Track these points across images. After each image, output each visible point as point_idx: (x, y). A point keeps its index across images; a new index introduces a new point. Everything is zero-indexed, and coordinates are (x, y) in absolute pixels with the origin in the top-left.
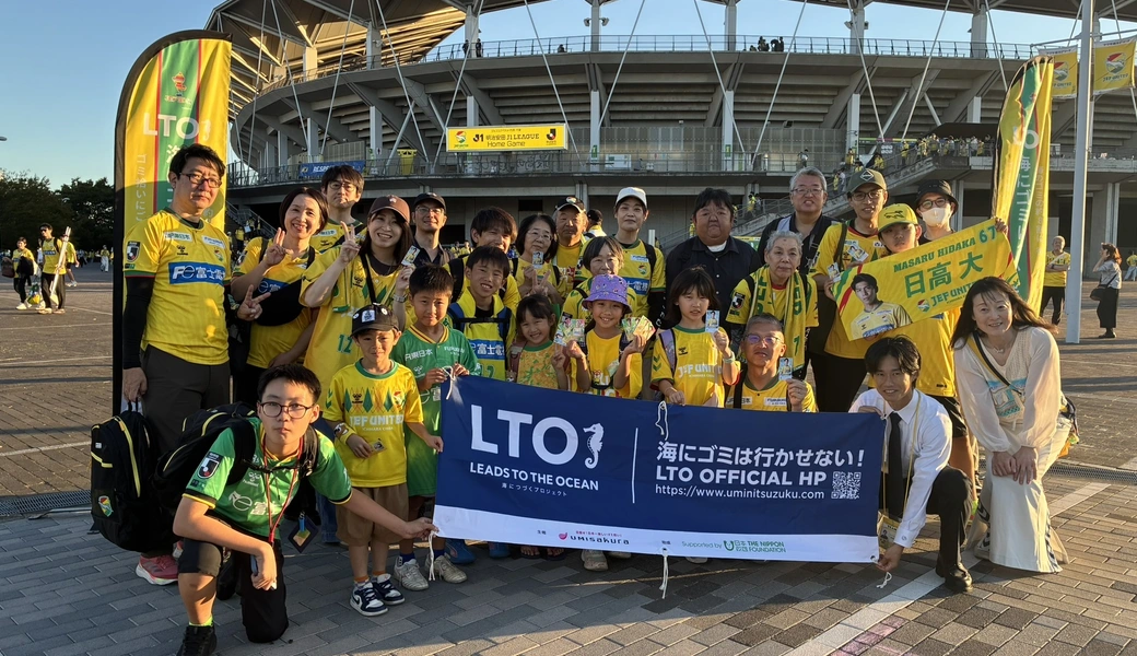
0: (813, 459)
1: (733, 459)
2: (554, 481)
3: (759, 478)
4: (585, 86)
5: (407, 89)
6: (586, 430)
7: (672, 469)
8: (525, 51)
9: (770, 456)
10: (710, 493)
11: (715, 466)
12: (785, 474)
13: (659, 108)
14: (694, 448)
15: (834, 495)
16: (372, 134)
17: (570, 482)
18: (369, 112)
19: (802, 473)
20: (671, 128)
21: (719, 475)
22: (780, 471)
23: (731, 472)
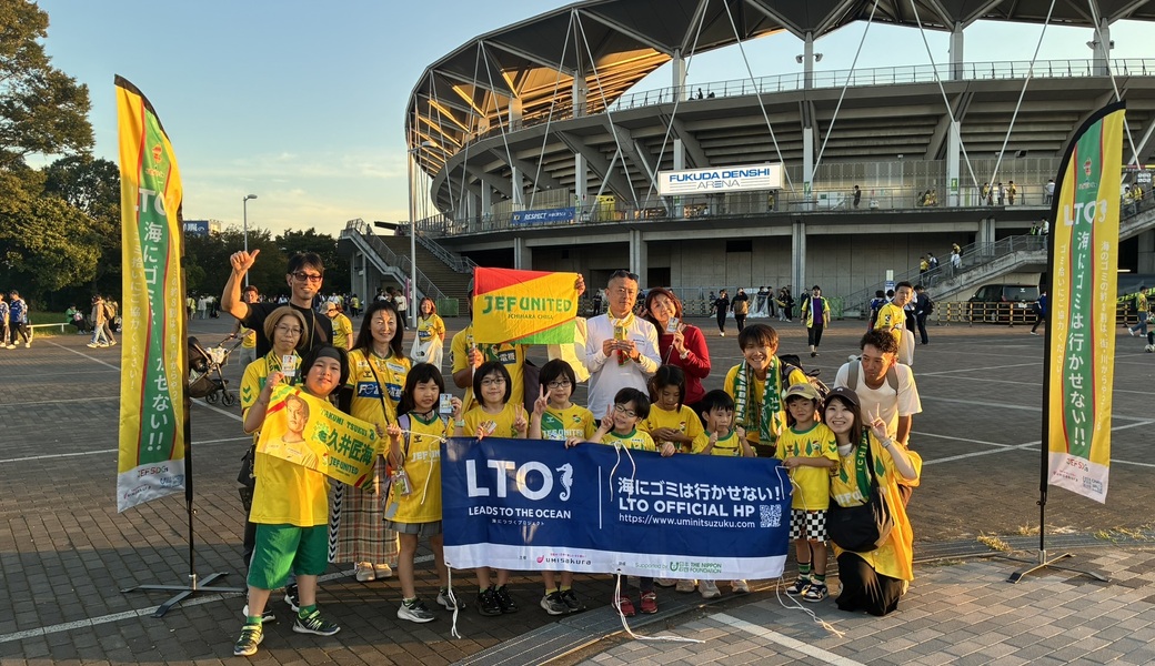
0: (741, 494)
1: (678, 492)
2: (534, 514)
3: (701, 509)
4: (798, 124)
5: (616, 135)
6: (558, 470)
7: (631, 501)
8: (735, 92)
9: (707, 491)
10: (663, 521)
11: (665, 498)
12: (721, 506)
13: (875, 143)
14: (647, 483)
15: (763, 525)
16: (578, 180)
17: (547, 514)
18: (574, 158)
19: (735, 507)
20: (890, 164)
21: (669, 506)
22: (717, 504)
23: (678, 504)
